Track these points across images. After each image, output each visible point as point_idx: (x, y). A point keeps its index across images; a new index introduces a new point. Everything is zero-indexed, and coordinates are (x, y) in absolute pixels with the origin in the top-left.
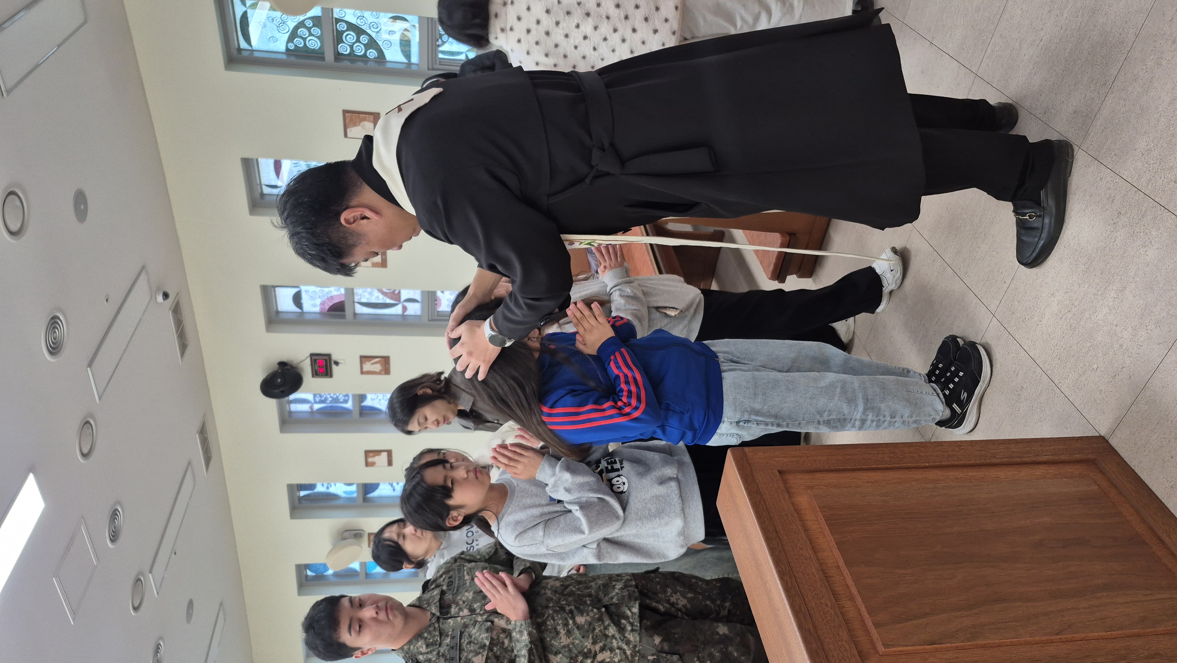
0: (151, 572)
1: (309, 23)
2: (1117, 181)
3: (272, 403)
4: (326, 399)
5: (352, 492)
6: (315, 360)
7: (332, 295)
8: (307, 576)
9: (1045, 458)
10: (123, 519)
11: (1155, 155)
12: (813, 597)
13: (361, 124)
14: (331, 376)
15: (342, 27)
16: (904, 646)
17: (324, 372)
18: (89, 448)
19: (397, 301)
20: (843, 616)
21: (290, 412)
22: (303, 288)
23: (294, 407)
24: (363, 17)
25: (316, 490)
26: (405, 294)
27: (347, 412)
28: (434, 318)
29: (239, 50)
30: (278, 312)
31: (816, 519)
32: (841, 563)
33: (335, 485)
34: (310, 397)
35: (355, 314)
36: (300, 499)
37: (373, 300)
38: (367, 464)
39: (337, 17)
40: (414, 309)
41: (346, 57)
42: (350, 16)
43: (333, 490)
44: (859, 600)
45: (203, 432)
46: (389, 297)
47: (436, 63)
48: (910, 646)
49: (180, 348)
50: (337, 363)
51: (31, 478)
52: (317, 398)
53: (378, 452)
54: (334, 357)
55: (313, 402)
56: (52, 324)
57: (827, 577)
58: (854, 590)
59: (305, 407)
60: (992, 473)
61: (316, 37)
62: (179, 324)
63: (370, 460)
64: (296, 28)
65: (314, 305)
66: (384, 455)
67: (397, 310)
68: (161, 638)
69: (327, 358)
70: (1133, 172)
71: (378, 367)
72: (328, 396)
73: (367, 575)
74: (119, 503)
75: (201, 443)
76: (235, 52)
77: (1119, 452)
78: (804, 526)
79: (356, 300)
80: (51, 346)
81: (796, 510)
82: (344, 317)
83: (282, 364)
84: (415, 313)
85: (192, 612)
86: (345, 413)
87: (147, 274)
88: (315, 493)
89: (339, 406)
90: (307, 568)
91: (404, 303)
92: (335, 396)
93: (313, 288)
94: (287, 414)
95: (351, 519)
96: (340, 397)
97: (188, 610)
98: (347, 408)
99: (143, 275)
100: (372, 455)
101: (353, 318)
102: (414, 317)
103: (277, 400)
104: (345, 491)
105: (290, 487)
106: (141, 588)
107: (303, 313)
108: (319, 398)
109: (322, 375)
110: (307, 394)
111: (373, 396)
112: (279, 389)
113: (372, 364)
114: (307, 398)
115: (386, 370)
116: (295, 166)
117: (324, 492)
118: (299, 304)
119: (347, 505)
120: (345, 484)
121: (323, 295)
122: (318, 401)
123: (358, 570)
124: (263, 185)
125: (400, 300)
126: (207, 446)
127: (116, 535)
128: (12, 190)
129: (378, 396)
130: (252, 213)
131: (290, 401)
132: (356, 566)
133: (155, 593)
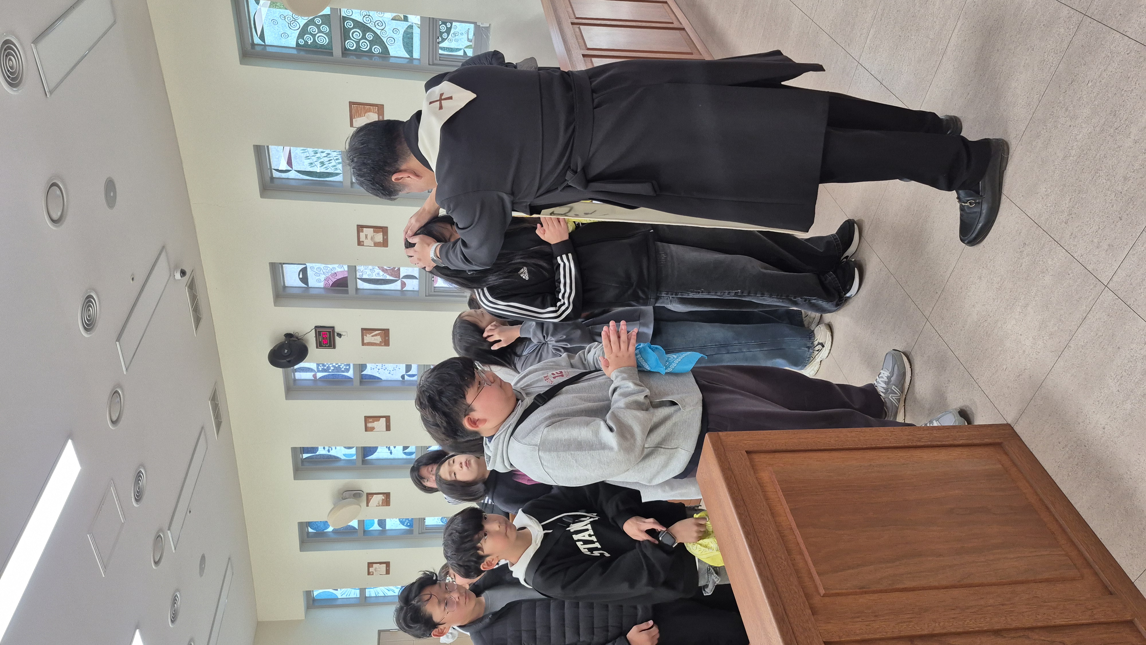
0: (169, 529)
1: (318, 21)
3: (279, 372)
4: (329, 368)
5: (352, 455)
6: (319, 332)
7: (336, 271)
8: (308, 533)
9: (961, 442)
10: (146, 480)
12: (771, 552)
13: (366, 114)
14: (334, 347)
15: (349, 24)
18: (117, 415)
19: (396, 277)
20: (793, 566)
21: (295, 380)
22: (309, 265)
23: (299, 375)
24: (369, 15)
25: (317, 453)
26: (403, 272)
27: (348, 380)
28: (431, 293)
29: (253, 45)
30: (285, 287)
31: (775, 491)
32: (794, 525)
33: (336, 448)
34: (313, 366)
35: (357, 289)
36: (303, 461)
37: (374, 277)
38: (367, 429)
39: (345, 15)
40: (412, 285)
41: (352, 52)
42: (357, 16)
43: (333, 453)
44: (807, 554)
45: (214, 398)
46: (389, 274)
47: (436, 59)
49: (194, 321)
50: (340, 335)
51: (70, 443)
52: (320, 367)
53: (377, 418)
54: (337, 330)
55: (316, 370)
56: (87, 303)
57: (782, 536)
58: (803, 547)
59: (309, 376)
61: (325, 34)
62: (194, 298)
63: (370, 425)
64: (306, 25)
65: (319, 281)
66: (383, 420)
67: (397, 286)
68: (177, 590)
69: (331, 330)
70: (1036, 212)
71: (378, 339)
72: (331, 366)
73: (365, 532)
74: (142, 465)
75: (213, 410)
76: (249, 47)
77: (1021, 437)
78: (765, 496)
79: (358, 277)
80: (86, 324)
81: (759, 484)
82: (347, 292)
83: (288, 336)
84: (413, 288)
85: (204, 567)
86: (346, 381)
87: (166, 253)
88: (317, 455)
89: (341, 375)
90: (309, 526)
91: (403, 280)
92: (337, 366)
93: (318, 265)
94: (292, 382)
95: (351, 480)
96: (341, 367)
97: (201, 565)
98: (348, 376)
99: (163, 254)
100: (371, 420)
101: (355, 293)
102: (412, 292)
103: (283, 369)
104: (346, 454)
105: (294, 450)
106: (161, 544)
107: (308, 288)
108: (322, 367)
109: (326, 346)
110: (312, 364)
111: (373, 365)
112: (285, 359)
113: (372, 336)
114: (311, 367)
115: (386, 342)
116: (303, 153)
117: (325, 454)
118: (304, 279)
119: (348, 466)
120: (345, 447)
121: (327, 271)
122: (321, 369)
123: (357, 527)
124: (273, 169)
125: (399, 276)
126: (218, 412)
127: (140, 495)
128: (54, 181)
129: (377, 366)
130: (262, 195)
131: (296, 370)
132: (354, 523)
133: (173, 548)
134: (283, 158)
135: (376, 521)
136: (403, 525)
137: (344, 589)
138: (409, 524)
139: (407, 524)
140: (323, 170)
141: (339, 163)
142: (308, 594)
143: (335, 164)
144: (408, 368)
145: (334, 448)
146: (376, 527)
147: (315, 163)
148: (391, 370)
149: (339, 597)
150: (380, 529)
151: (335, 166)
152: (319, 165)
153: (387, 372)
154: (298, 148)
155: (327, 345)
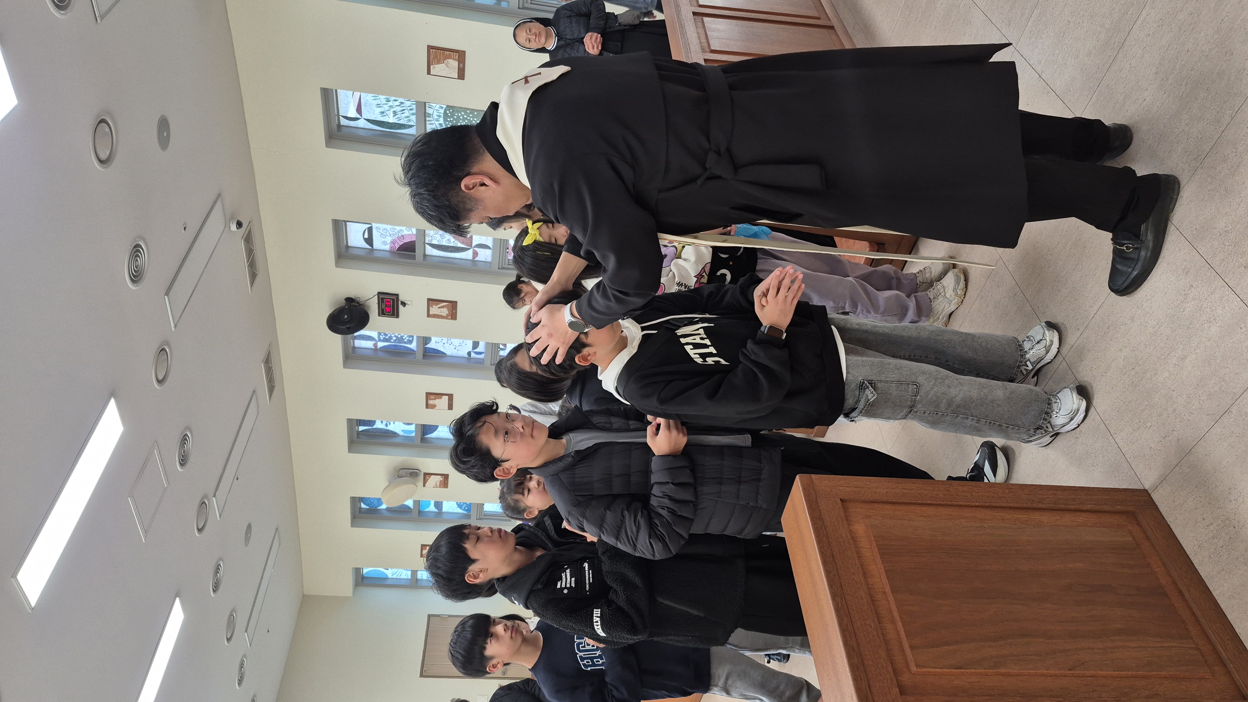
0: (214, 496)
2: (1193, 254)
3: (337, 339)
4: (391, 338)
5: (411, 432)
6: (382, 299)
7: (403, 234)
8: (360, 508)
9: (1088, 507)
10: (192, 444)
11: (1231, 238)
12: (859, 618)
13: (446, 61)
14: (398, 317)
16: (933, 668)
17: (390, 312)
18: (164, 374)
19: (468, 245)
20: (883, 636)
21: (354, 348)
22: (374, 225)
23: (359, 343)
25: (375, 427)
26: (476, 240)
27: (411, 352)
28: (504, 266)
30: (347, 247)
31: (870, 547)
32: (888, 589)
33: (394, 423)
34: (374, 334)
35: (425, 255)
36: (359, 433)
37: (444, 243)
38: (428, 406)
40: (485, 255)
43: (391, 427)
44: (899, 624)
45: (267, 361)
46: (460, 242)
48: (939, 668)
49: (250, 277)
50: (404, 304)
51: (112, 402)
52: (381, 336)
53: (439, 395)
54: (401, 298)
55: (377, 340)
56: (135, 252)
57: (873, 600)
58: (896, 614)
59: (369, 344)
60: (1037, 516)
62: (250, 252)
63: (431, 402)
65: (385, 243)
66: (446, 398)
67: (468, 255)
68: (221, 559)
69: (394, 298)
70: (1209, 249)
71: (445, 312)
72: (393, 335)
73: (420, 512)
74: (188, 428)
75: (266, 371)
77: (1159, 507)
78: (858, 552)
79: (427, 242)
80: (132, 273)
81: (852, 538)
82: (414, 257)
83: (349, 300)
84: (486, 259)
85: (250, 536)
86: (409, 353)
87: (222, 202)
88: (373, 429)
89: (403, 346)
90: (362, 501)
91: (475, 249)
92: (399, 336)
93: (384, 226)
94: (350, 350)
95: (408, 458)
96: (404, 338)
97: (246, 534)
98: (411, 349)
99: (219, 203)
100: (433, 397)
101: (422, 259)
102: (484, 263)
103: (342, 336)
104: (404, 430)
105: (350, 421)
106: (205, 510)
107: (372, 250)
108: (384, 336)
109: (388, 315)
110: (373, 332)
111: (438, 339)
112: (345, 326)
113: (439, 308)
114: (373, 335)
115: (453, 315)
116: (374, 99)
117: (383, 429)
118: (369, 241)
119: (405, 443)
120: (404, 423)
121: (394, 233)
122: (382, 339)
123: (412, 507)
124: (342, 116)
125: (472, 245)
126: (271, 375)
127: (185, 459)
128: (103, 117)
129: (442, 340)
130: (328, 145)
131: (356, 338)
132: (410, 503)
133: (218, 516)
134: (352, 104)
135: (432, 503)
136: (461, 509)
137: (395, 569)
138: (466, 508)
139: (465, 508)
140: (396, 121)
141: (413, 114)
142: (357, 571)
143: (408, 115)
144: (476, 345)
145: (393, 423)
146: (432, 508)
147: (387, 112)
148: (457, 345)
149: (390, 576)
150: (436, 510)
151: (408, 117)
152: (392, 115)
153: (452, 347)
154: (369, 94)
155: (390, 314)
